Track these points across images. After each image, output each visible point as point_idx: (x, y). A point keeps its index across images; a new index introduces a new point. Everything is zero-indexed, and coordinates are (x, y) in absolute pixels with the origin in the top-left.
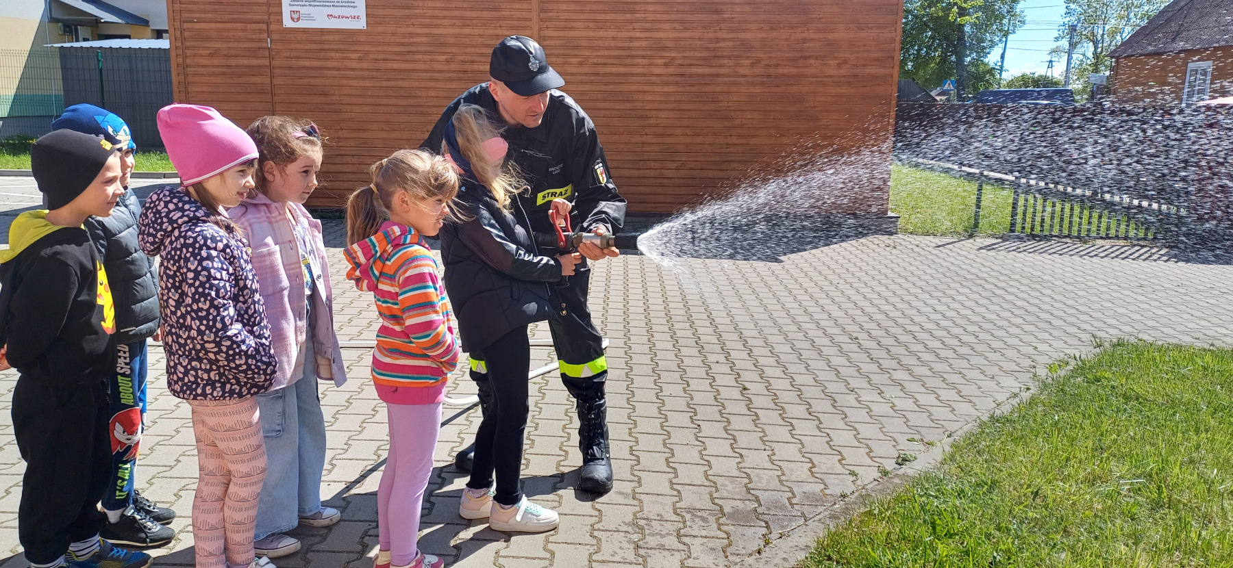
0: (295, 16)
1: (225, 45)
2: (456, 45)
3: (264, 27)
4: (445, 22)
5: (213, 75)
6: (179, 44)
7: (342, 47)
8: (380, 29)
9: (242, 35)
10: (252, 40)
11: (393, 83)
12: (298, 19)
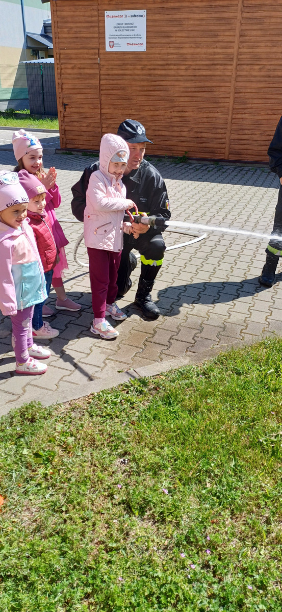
0: (112, 44)
1: (79, 62)
2: (192, 59)
3: (96, 51)
4: (187, 45)
5: (74, 79)
6: (58, 62)
7: (133, 62)
8: (153, 51)
9: (86, 56)
10: (91, 59)
11: (157, 83)
12: (113, 46)
